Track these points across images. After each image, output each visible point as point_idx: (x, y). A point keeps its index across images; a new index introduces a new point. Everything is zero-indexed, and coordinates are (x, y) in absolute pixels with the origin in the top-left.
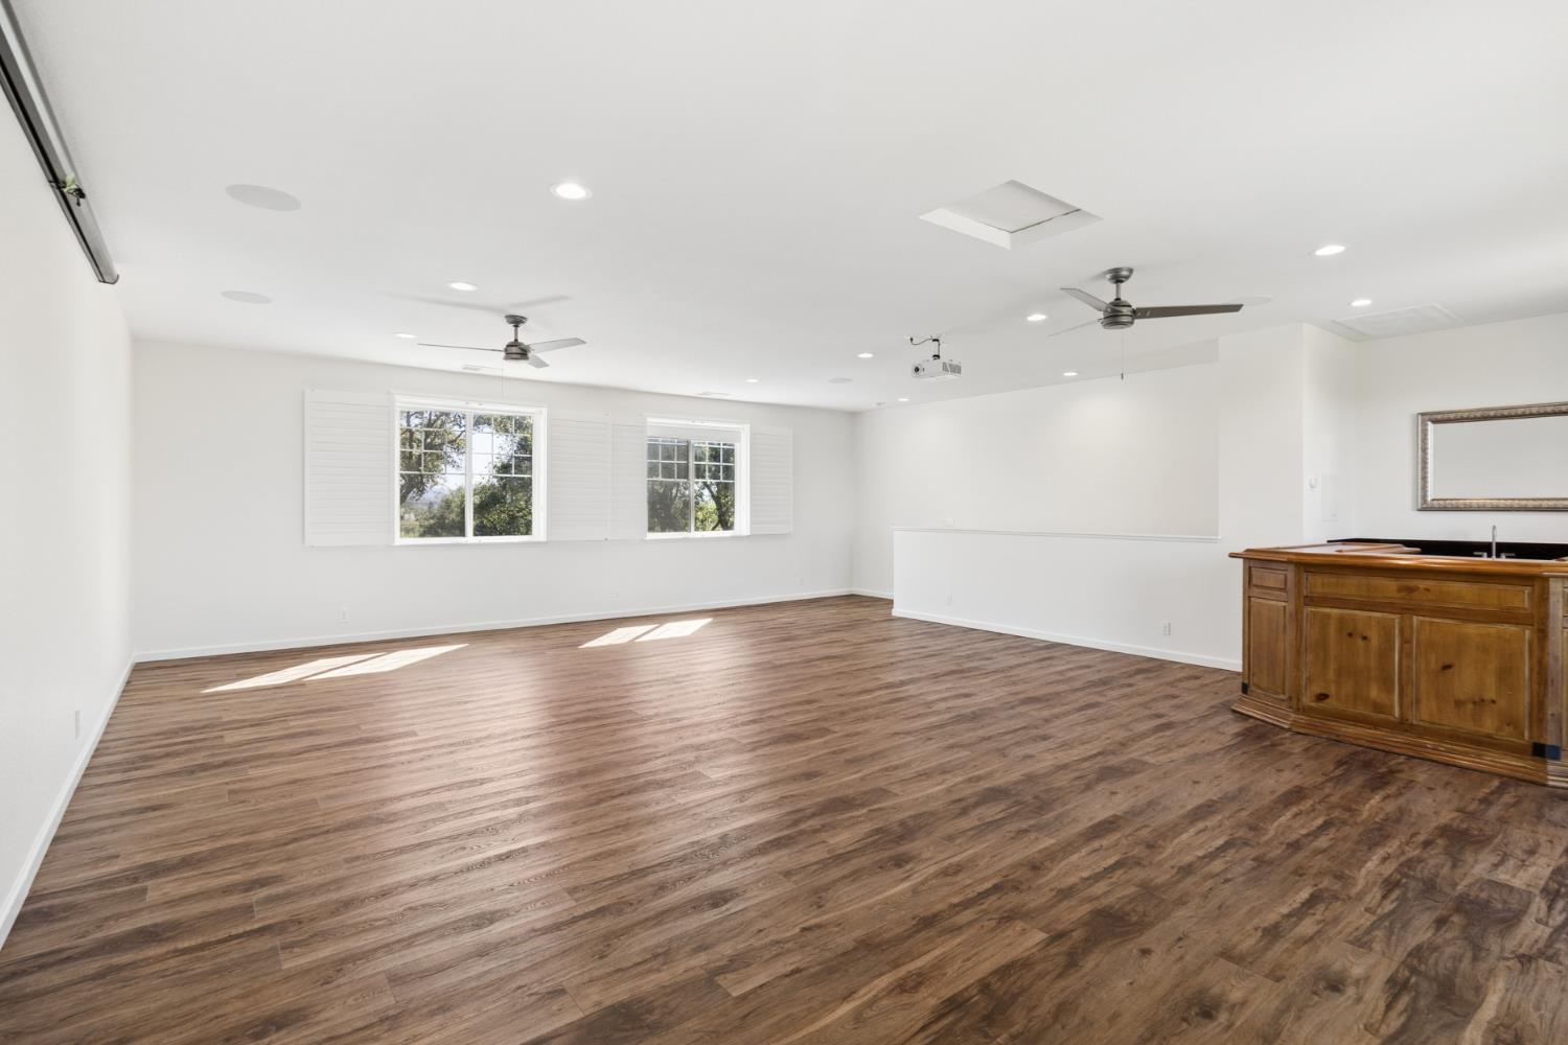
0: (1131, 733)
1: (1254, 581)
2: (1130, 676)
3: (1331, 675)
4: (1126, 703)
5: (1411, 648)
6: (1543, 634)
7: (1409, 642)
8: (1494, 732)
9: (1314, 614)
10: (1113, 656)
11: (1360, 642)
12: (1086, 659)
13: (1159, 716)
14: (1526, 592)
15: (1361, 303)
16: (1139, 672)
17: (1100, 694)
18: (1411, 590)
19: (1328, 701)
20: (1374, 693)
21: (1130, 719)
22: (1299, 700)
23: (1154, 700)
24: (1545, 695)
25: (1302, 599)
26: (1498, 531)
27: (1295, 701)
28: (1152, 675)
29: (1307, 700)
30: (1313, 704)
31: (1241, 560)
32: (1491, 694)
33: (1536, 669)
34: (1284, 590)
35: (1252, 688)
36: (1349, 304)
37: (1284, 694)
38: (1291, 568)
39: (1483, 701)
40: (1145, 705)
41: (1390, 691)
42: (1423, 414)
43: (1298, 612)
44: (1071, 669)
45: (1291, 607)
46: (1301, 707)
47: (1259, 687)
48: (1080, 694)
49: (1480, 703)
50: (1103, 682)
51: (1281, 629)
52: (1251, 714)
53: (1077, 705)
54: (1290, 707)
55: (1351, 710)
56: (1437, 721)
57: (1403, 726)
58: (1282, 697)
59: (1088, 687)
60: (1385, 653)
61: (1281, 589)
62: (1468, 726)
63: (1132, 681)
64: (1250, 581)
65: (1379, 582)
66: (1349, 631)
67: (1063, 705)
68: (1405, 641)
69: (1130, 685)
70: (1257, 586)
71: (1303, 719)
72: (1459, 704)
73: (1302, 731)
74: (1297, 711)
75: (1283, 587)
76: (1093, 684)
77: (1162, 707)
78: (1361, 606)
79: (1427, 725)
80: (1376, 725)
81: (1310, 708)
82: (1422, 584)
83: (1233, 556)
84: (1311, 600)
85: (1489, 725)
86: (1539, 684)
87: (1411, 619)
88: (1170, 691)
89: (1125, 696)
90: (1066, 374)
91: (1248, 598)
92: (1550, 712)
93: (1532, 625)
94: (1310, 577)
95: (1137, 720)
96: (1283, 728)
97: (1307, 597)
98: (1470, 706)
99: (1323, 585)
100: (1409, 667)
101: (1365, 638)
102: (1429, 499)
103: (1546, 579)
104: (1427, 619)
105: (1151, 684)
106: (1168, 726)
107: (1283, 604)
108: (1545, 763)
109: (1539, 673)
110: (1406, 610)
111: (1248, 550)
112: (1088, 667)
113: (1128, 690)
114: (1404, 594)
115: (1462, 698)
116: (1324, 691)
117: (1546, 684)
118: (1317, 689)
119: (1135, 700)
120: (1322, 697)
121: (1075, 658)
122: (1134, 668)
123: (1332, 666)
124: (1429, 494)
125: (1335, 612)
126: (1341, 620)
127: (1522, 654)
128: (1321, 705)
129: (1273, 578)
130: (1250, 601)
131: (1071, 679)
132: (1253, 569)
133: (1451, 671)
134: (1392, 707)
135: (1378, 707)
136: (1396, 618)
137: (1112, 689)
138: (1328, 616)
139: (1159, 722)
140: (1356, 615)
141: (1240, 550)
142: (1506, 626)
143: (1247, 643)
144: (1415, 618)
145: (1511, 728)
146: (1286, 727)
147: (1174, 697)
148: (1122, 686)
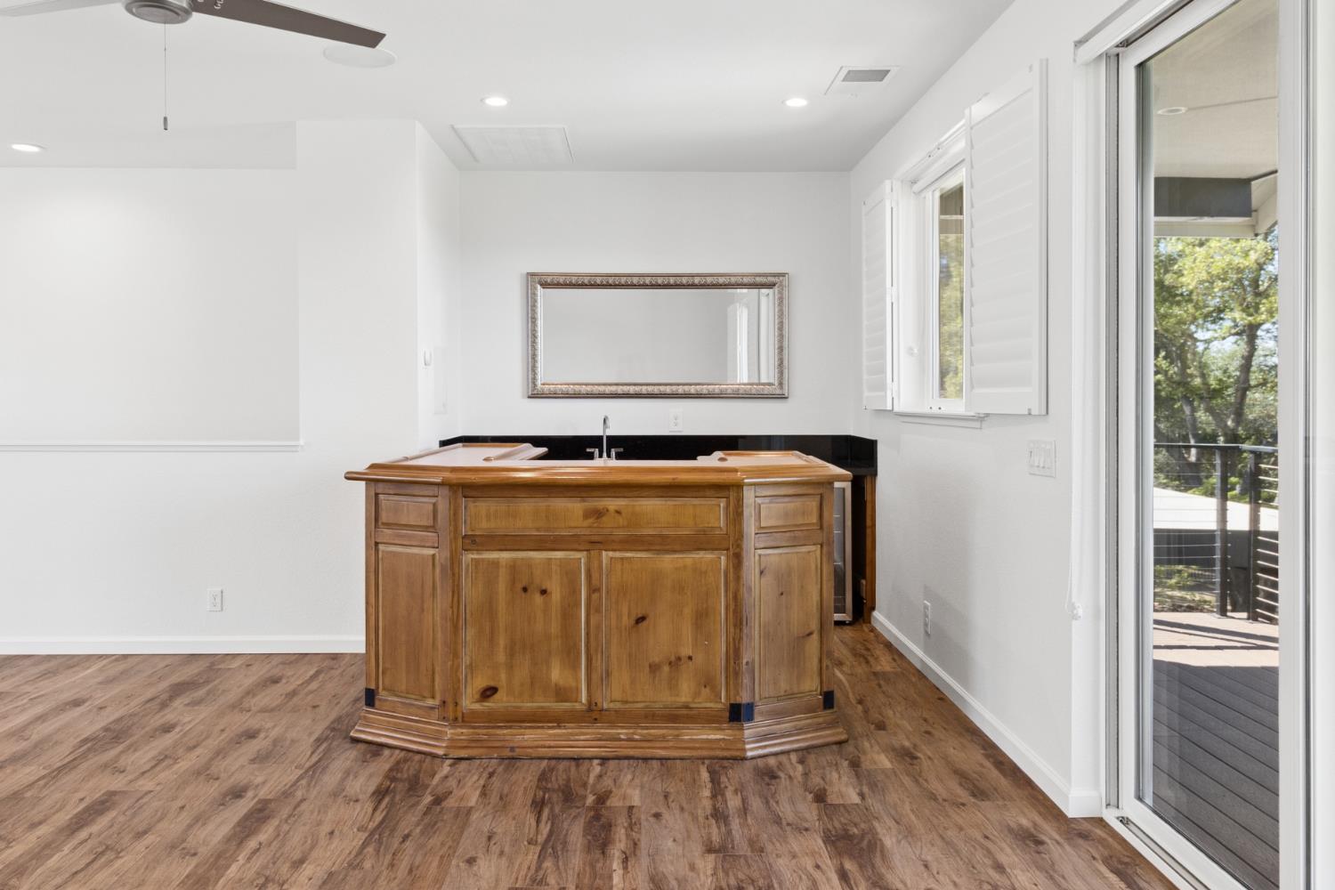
0: (194, 861)
1: (384, 517)
2: (164, 705)
3: (501, 657)
4: (166, 775)
5: (600, 598)
6: (737, 559)
7: (598, 590)
8: (690, 700)
9: (477, 562)
10: (122, 666)
11: (538, 599)
12: (66, 687)
13: (237, 793)
14: (722, 505)
15: (496, 101)
16: (178, 690)
17: (114, 768)
18: (599, 514)
19: (497, 696)
20: (556, 674)
21: (185, 818)
22: (456, 704)
23: (220, 753)
24: (741, 639)
25: (460, 541)
26: (609, 423)
27: (451, 706)
28: (201, 693)
29: (469, 703)
30: (477, 706)
31: (363, 483)
32: (686, 651)
33: (732, 607)
34: (432, 528)
35: (382, 694)
36: (482, 100)
37: (433, 697)
38: (445, 491)
39: (679, 659)
40: (203, 773)
41: (575, 666)
42: (533, 275)
43: (454, 561)
44: (41, 718)
45: (443, 555)
46: (460, 715)
47: (392, 691)
48: (69, 779)
49: (676, 663)
50: (116, 734)
51: (428, 590)
52: (383, 740)
53: (63, 818)
54: (444, 719)
55: (528, 705)
56: (630, 699)
57: (593, 714)
58: (430, 702)
59: (84, 756)
60: (568, 613)
61: (426, 528)
62: (664, 698)
63: (169, 716)
64: (377, 520)
65: (560, 504)
66: (524, 584)
67: (34, 826)
68: (593, 590)
69: (167, 729)
70: (388, 525)
71: (464, 733)
72: (654, 668)
73: (463, 754)
74: (455, 722)
75: (430, 523)
76: (92, 744)
77: (237, 767)
78: (542, 544)
79: (618, 706)
80: (558, 720)
81: (473, 712)
82: (612, 504)
83: (351, 477)
84: (474, 542)
85: (685, 693)
86: (735, 626)
87: (600, 555)
88: (239, 722)
89: (163, 759)
90: (16, 147)
91: (373, 545)
92: (744, 661)
93: (728, 549)
94: (471, 505)
95: (200, 819)
96: (434, 756)
97: (466, 536)
98: (666, 668)
99: (488, 517)
100: (598, 627)
101: (544, 592)
102: (539, 383)
103: (739, 486)
104: (618, 554)
105: (204, 712)
106: (260, 814)
107: (431, 552)
108: (742, 729)
109: (735, 611)
110: (595, 544)
111: (373, 466)
112: (77, 703)
113: (168, 740)
114: (591, 520)
115: (657, 660)
116: (492, 684)
117: (741, 623)
118: (481, 682)
119: (187, 763)
120: (489, 692)
121: (47, 686)
122: (164, 685)
123: (502, 641)
124: (539, 377)
125: (505, 556)
126: (513, 567)
127: (718, 588)
128: (489, 704)
129: (414, 509)
130: (377, 550)
131: (40, 746)
132: (381, 497)
133: (644, 624)
134: (578, 690)
135: (562, 694)
136: (582, 556)
137: (133, 747)
138: (495, 564)
139: (243, 807)
140: (531, 559)
141: (361, 467)
142: (701, 554)
143: (373, 618)
144: (604, 553)
145: (708, 690)
146: (440, 752)
147: (251, 735)
148: (152, 735)
